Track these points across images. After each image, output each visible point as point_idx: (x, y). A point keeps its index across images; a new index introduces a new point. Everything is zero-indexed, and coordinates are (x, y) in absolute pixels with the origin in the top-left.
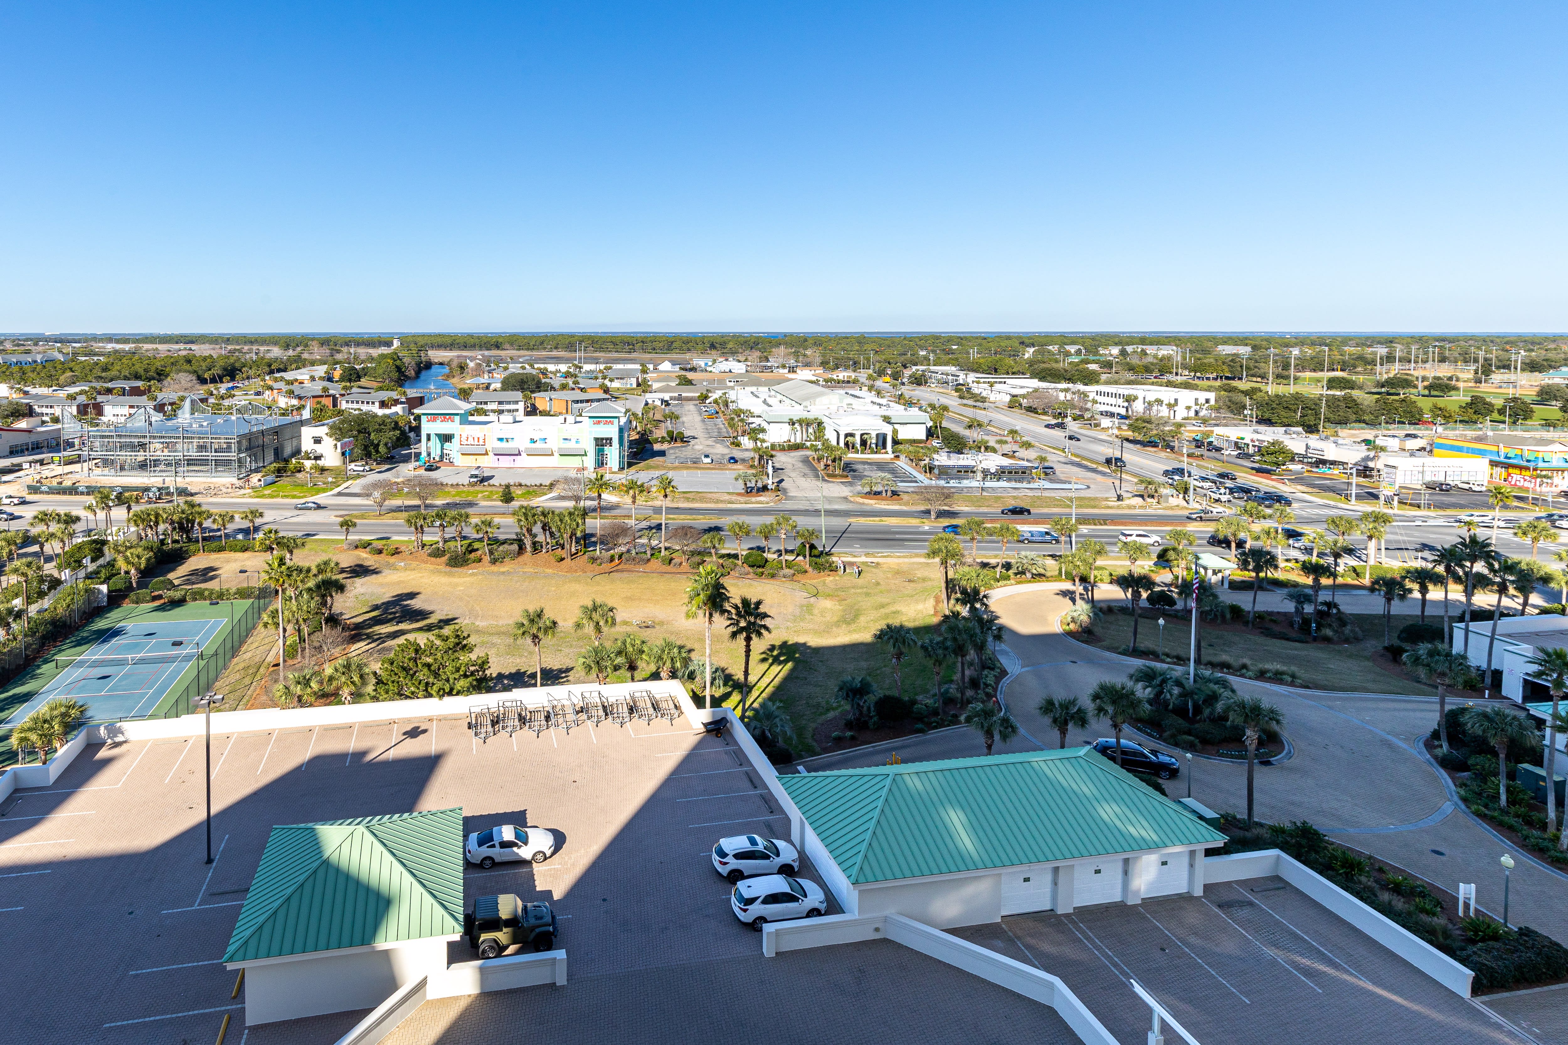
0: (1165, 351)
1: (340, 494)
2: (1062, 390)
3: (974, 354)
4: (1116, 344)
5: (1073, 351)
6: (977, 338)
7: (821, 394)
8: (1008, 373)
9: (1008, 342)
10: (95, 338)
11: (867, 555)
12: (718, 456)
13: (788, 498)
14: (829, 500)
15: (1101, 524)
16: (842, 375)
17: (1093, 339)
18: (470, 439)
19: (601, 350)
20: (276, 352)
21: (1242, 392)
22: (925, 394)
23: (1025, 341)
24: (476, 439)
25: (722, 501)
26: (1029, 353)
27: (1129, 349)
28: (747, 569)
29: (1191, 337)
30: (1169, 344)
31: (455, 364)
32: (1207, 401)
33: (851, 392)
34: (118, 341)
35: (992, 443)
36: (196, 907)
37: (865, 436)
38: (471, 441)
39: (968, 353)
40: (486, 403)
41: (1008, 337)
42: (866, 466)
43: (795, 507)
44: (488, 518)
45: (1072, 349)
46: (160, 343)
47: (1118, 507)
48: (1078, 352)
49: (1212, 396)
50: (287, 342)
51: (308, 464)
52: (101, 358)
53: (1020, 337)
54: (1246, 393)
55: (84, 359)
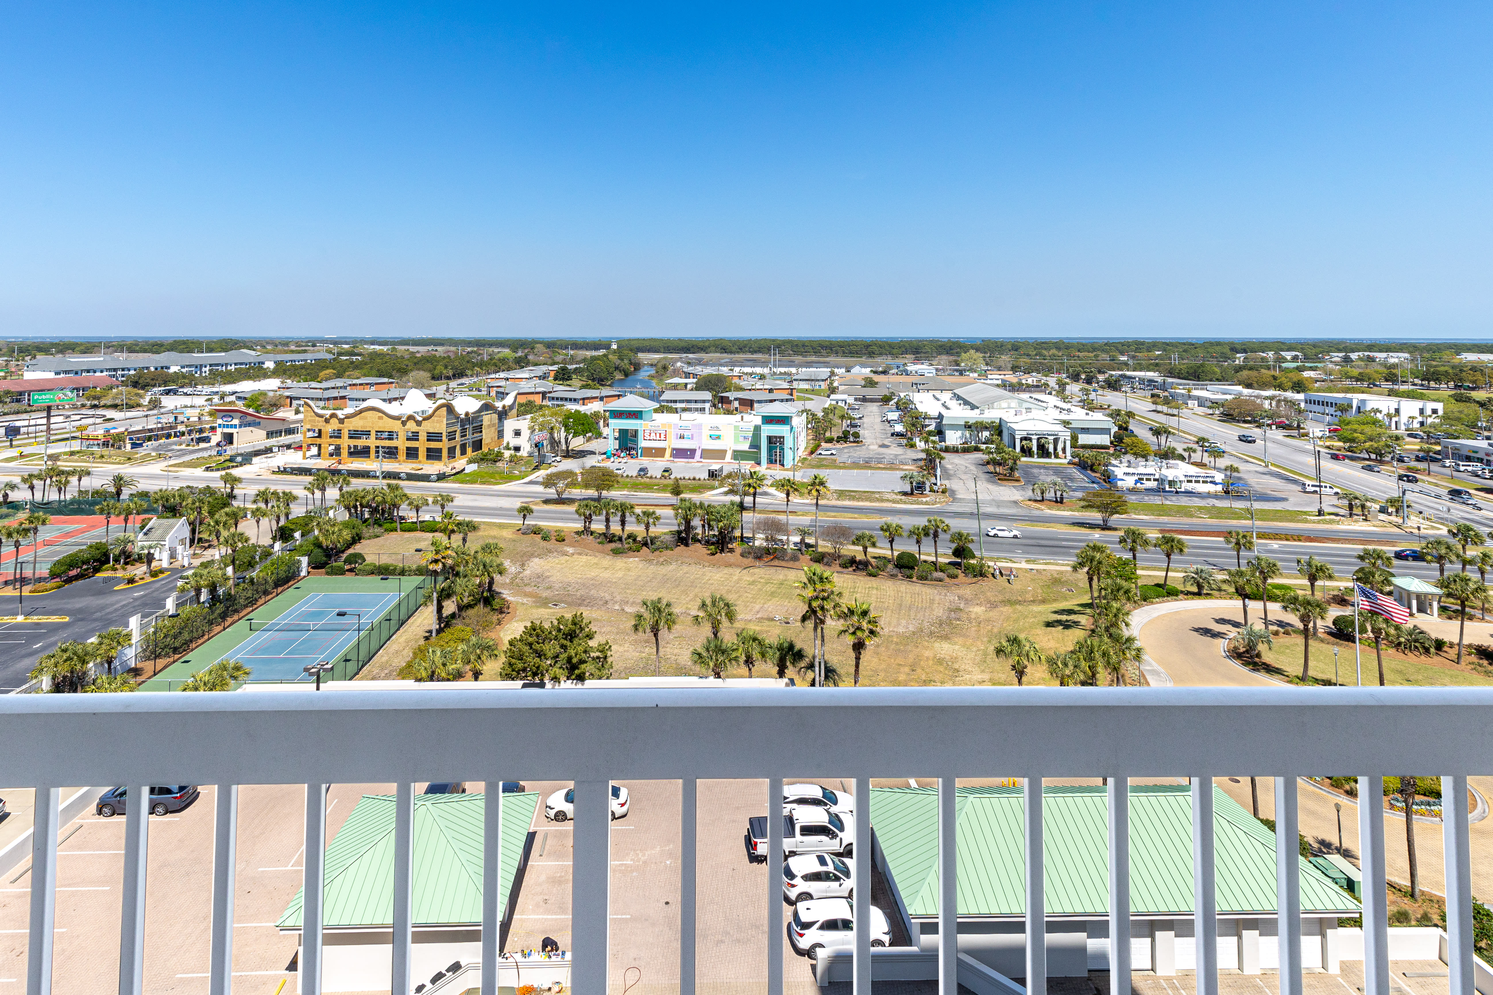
0: (1394, 358)
1: (531, 483)
2: (1266, 398)
3: (1175, 360)
4: (1339, 351)
5: (1289, 358)
6: (1184, 344)
7: (1001, 398)
8: (1211, 380)
9: (1218, 348)
10: (364, 341)
11: (1028, 562)
12: (891, 457)
13: (955, 500)
14: (999, 504)
15: (1295, 540)
16: (1031, 379)
17: (1315, 346)
18: (653, 435)
19: (796, 353)
20: (506, 352)
21: (1478, 402)
22: (1115, 399)
23: (1235, 348)
24: (658, 435)
25: (888, 501)
26: (1240, 359)
27: (1354, 356)
28: (895, 571)
29: (1429, 345)
30: (1401, 350)
31: (660, 365)
32: (1435, 411)
33: (1035, 396)
34: (380, 344)
35: (1180, 451)
36: (289, 868)
37: (1043, 441)
38: (653, 436)
39: (1170, 359)
40: (675, 402)
41: (1218, 343)
42: (1042, 471)
43: (960, 510)
44: (651, 509)
45: (1288, 355)
46: (413, 345)
47: (1319, 522)
48: (1295, 359)
49: (1439, 406)
50: (516, 345)
51: (507, 454)
52: (359, 358)
53: (1232, 343)
54: (1482, 404)
55: (345, 358)
